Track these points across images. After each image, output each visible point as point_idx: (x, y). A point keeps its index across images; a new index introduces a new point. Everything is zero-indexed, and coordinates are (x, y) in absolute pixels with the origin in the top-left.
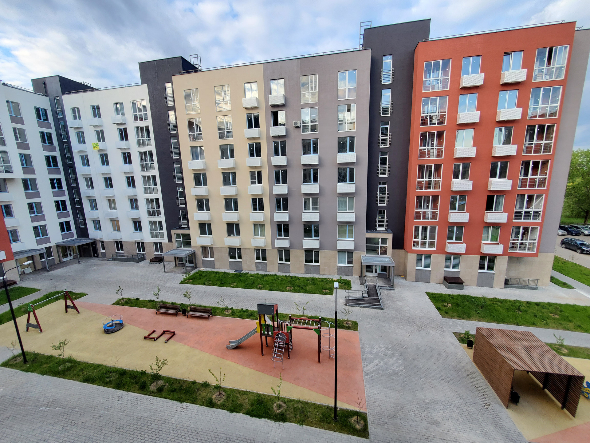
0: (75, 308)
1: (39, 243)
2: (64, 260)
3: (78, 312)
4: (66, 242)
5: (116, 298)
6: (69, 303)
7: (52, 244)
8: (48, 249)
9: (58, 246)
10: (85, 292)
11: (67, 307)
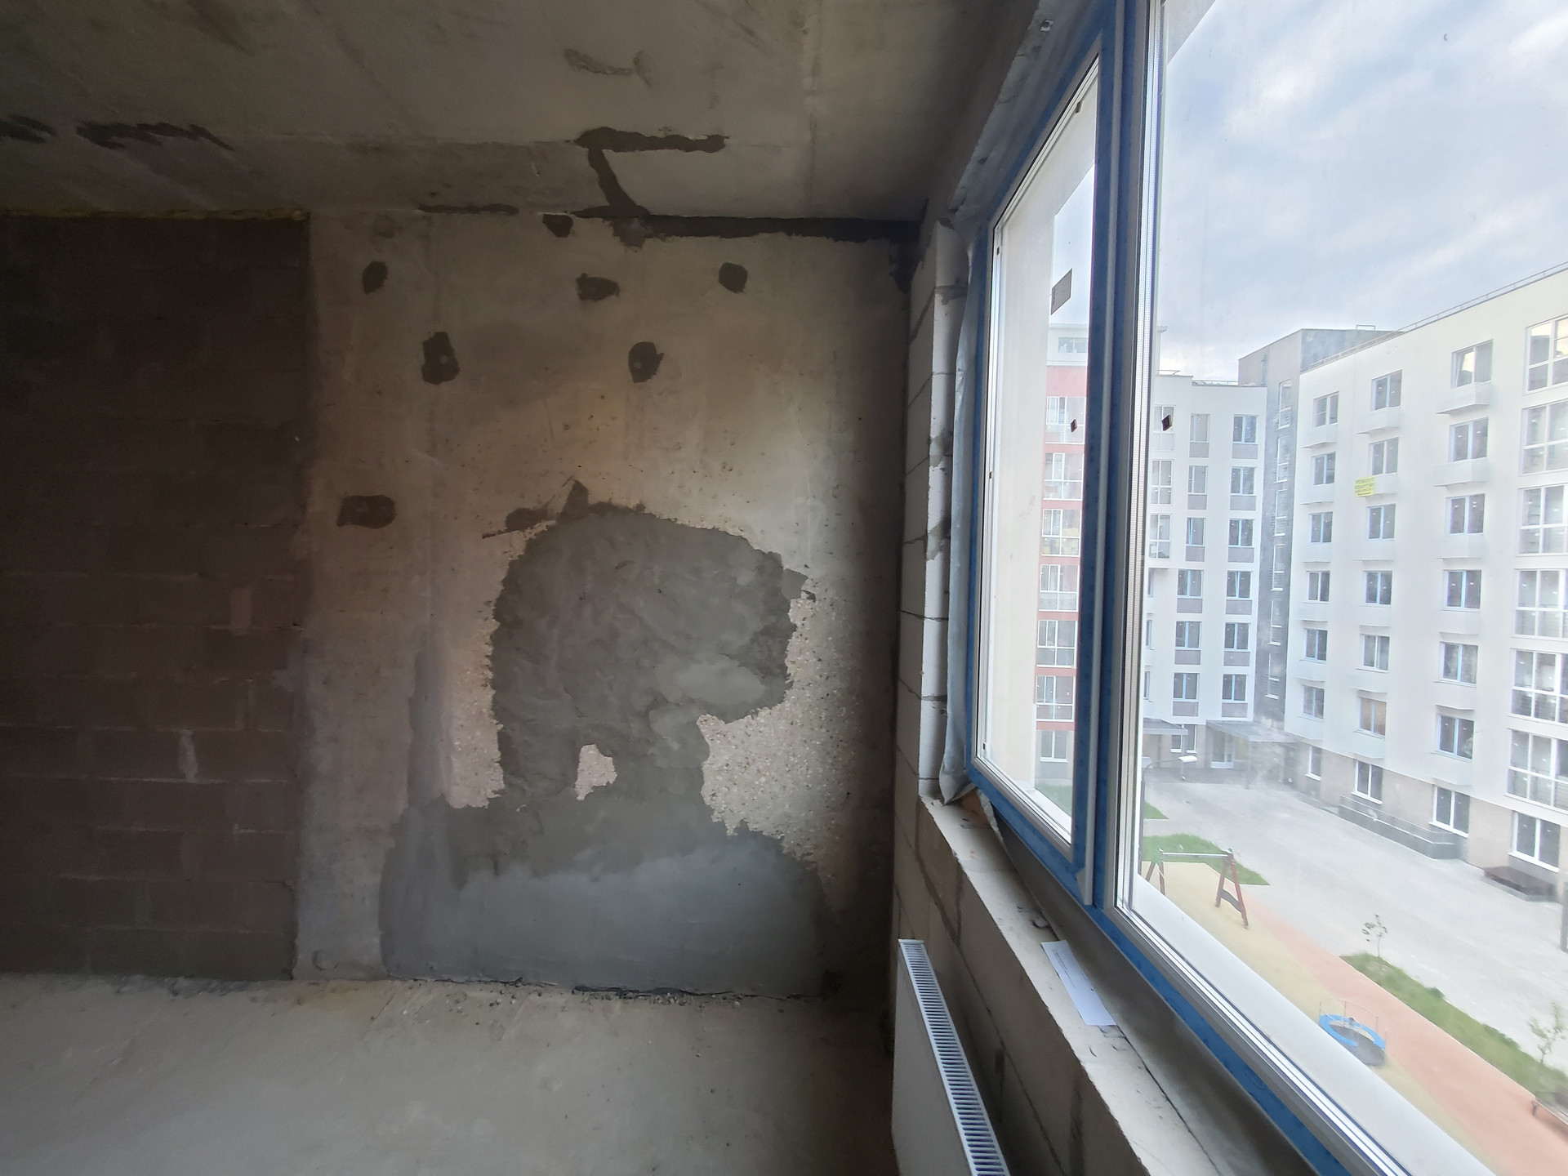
0: (1239, 905)
1: (1178, 710)
2: (1215, 765)
3: (1246, 924)
4: (1229, 724)
5: (1359, 945)
7: (1199, 720)
9: (1209, 726)
10: (1264, 874)
11: (1222, 894)
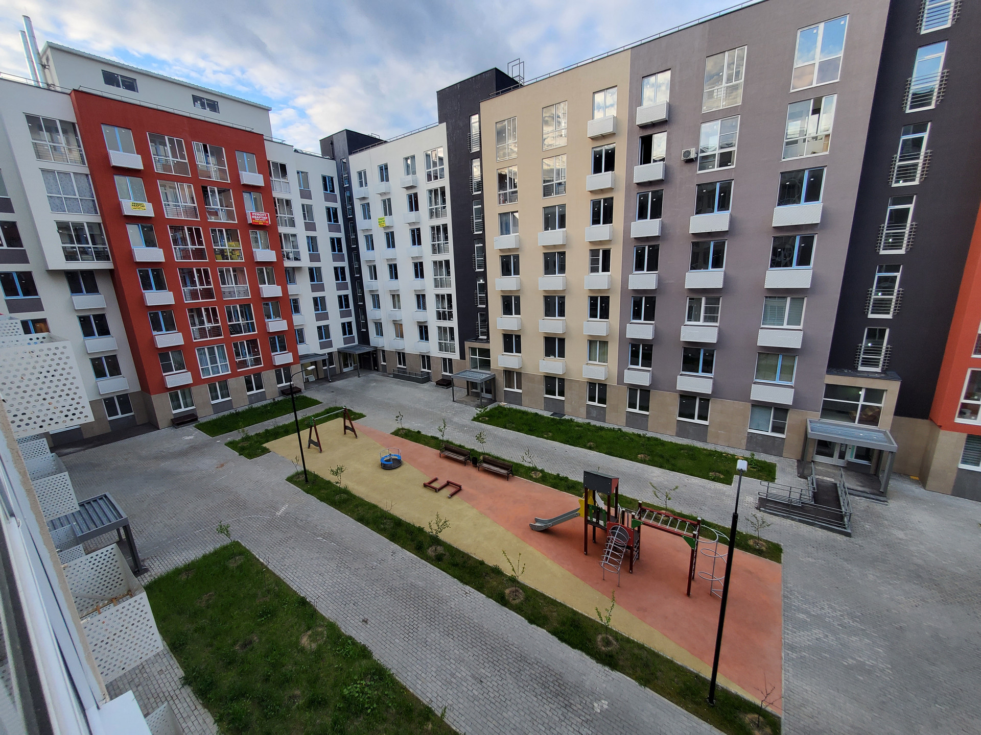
0: (353, 430)
1: (323, 346)
2: (345, 370)
3: (356, 436)
4: (347, 348)
5: (396, 426)
6: (348, 424)
7: (334, 349)
8: (330, 354)
9: (340, 352)
10: (364, 413)
11: (346, 428)
